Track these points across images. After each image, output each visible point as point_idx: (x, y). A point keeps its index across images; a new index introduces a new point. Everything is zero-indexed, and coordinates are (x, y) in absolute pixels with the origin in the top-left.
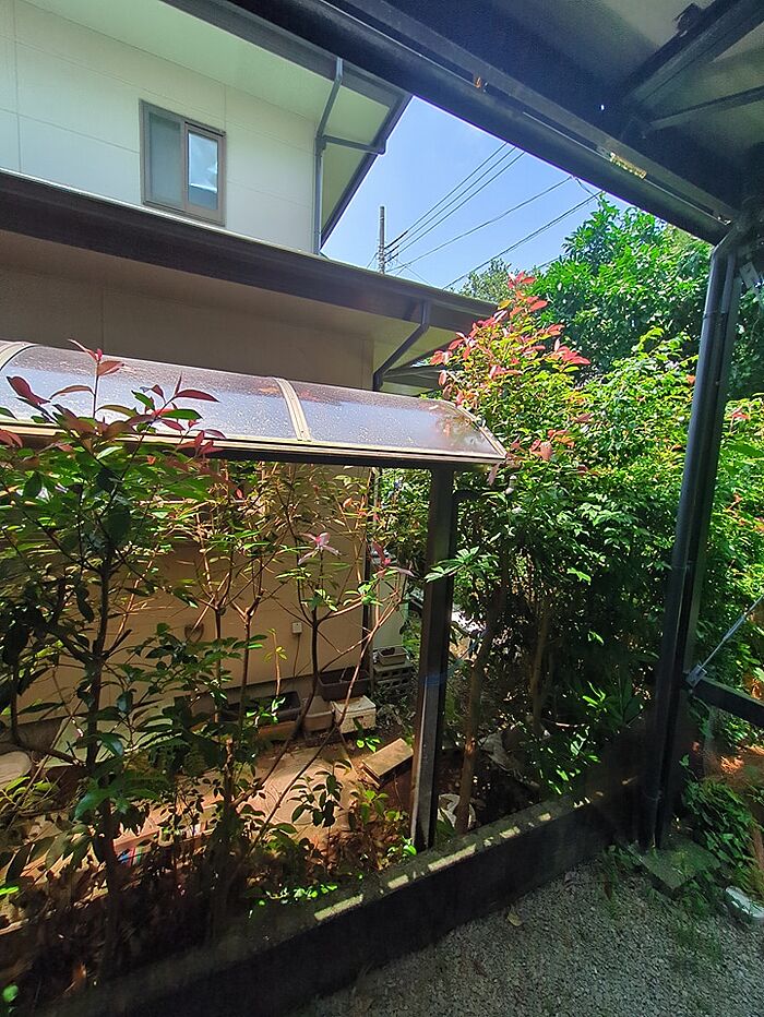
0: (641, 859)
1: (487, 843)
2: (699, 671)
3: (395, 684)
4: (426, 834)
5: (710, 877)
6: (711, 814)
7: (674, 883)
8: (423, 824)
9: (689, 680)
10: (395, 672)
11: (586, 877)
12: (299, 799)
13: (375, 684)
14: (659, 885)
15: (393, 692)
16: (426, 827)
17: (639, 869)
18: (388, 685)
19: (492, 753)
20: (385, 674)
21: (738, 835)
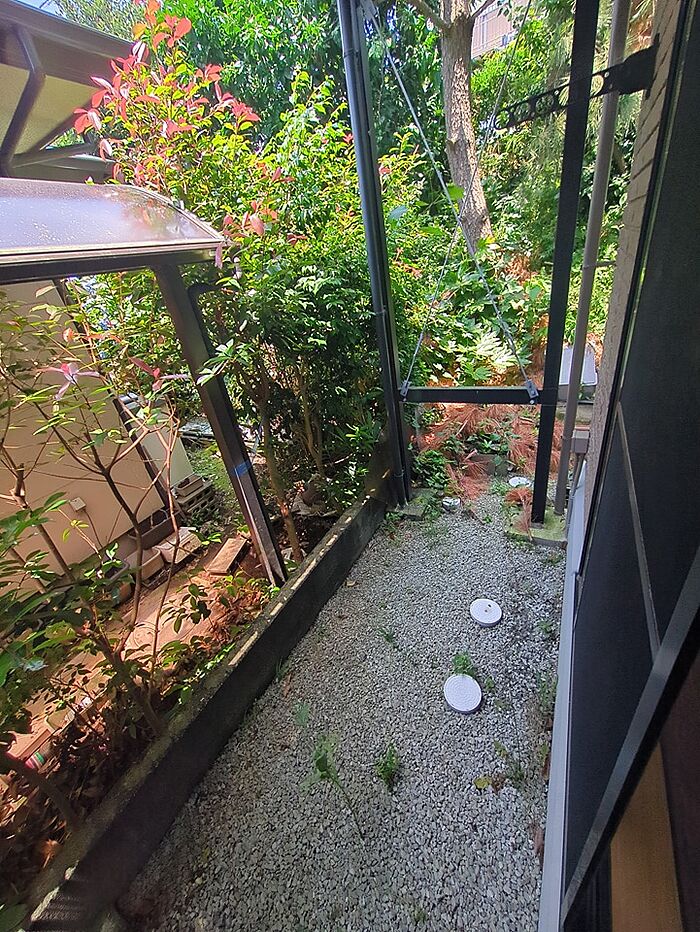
0: (402, 512)
1: (321, 554)
2: (405, 386)
3: (203, 505)
4: (281, 575)
5: (434, 499)
6: (429, 469)
7: (419, 513)
8: (276, 570)
9: (402, 393)
10: (199, 497)
11: (379, 538)
12: (173, 617)
13: (186, 514)
14: (413, 518)
15: (206, 512)
16: (279, 571)
17: (403, 518)
18: (198, 509)
19: (299, 511)
20: (191, 502)
21: (441, 471)
